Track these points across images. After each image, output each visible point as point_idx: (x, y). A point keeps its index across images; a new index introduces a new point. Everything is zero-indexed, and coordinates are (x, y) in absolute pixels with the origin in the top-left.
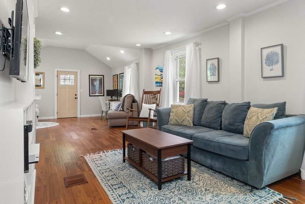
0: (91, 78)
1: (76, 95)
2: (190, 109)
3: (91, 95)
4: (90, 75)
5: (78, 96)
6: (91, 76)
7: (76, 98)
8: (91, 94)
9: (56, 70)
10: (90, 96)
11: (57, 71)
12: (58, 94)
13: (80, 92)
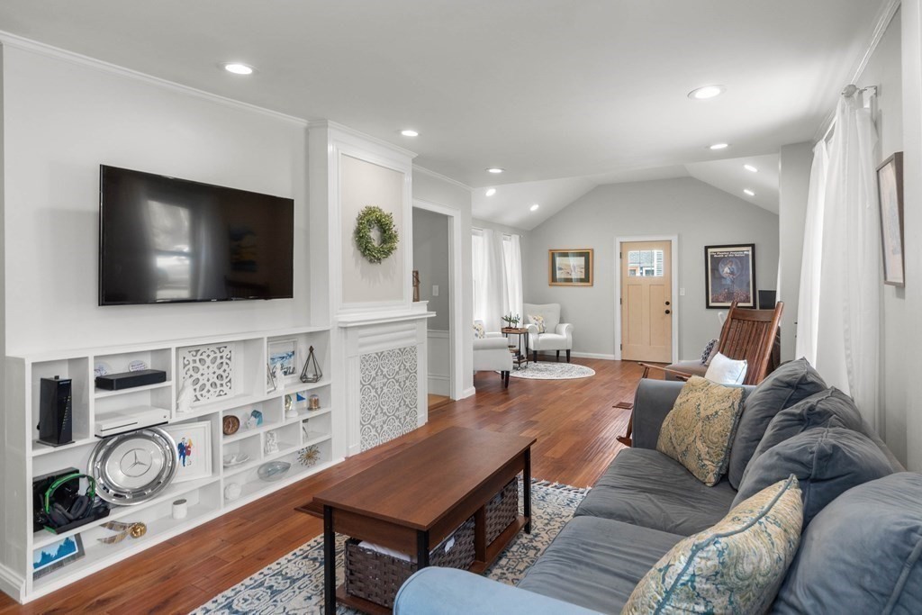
0: (712, 256)
1: (668, 303)
2: (717, 407)
3: (711, 304)
4: (707, 248)
5: (674, 308)
6: (710, 250)
7: (667, 312)
8: (713, 302)
9: (618, 240)
10: (708, 307)
11: (621, 243)
12: (623, 300)
13: (679, 297)
